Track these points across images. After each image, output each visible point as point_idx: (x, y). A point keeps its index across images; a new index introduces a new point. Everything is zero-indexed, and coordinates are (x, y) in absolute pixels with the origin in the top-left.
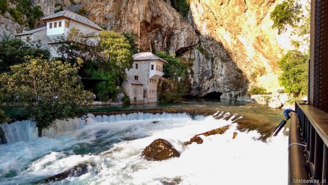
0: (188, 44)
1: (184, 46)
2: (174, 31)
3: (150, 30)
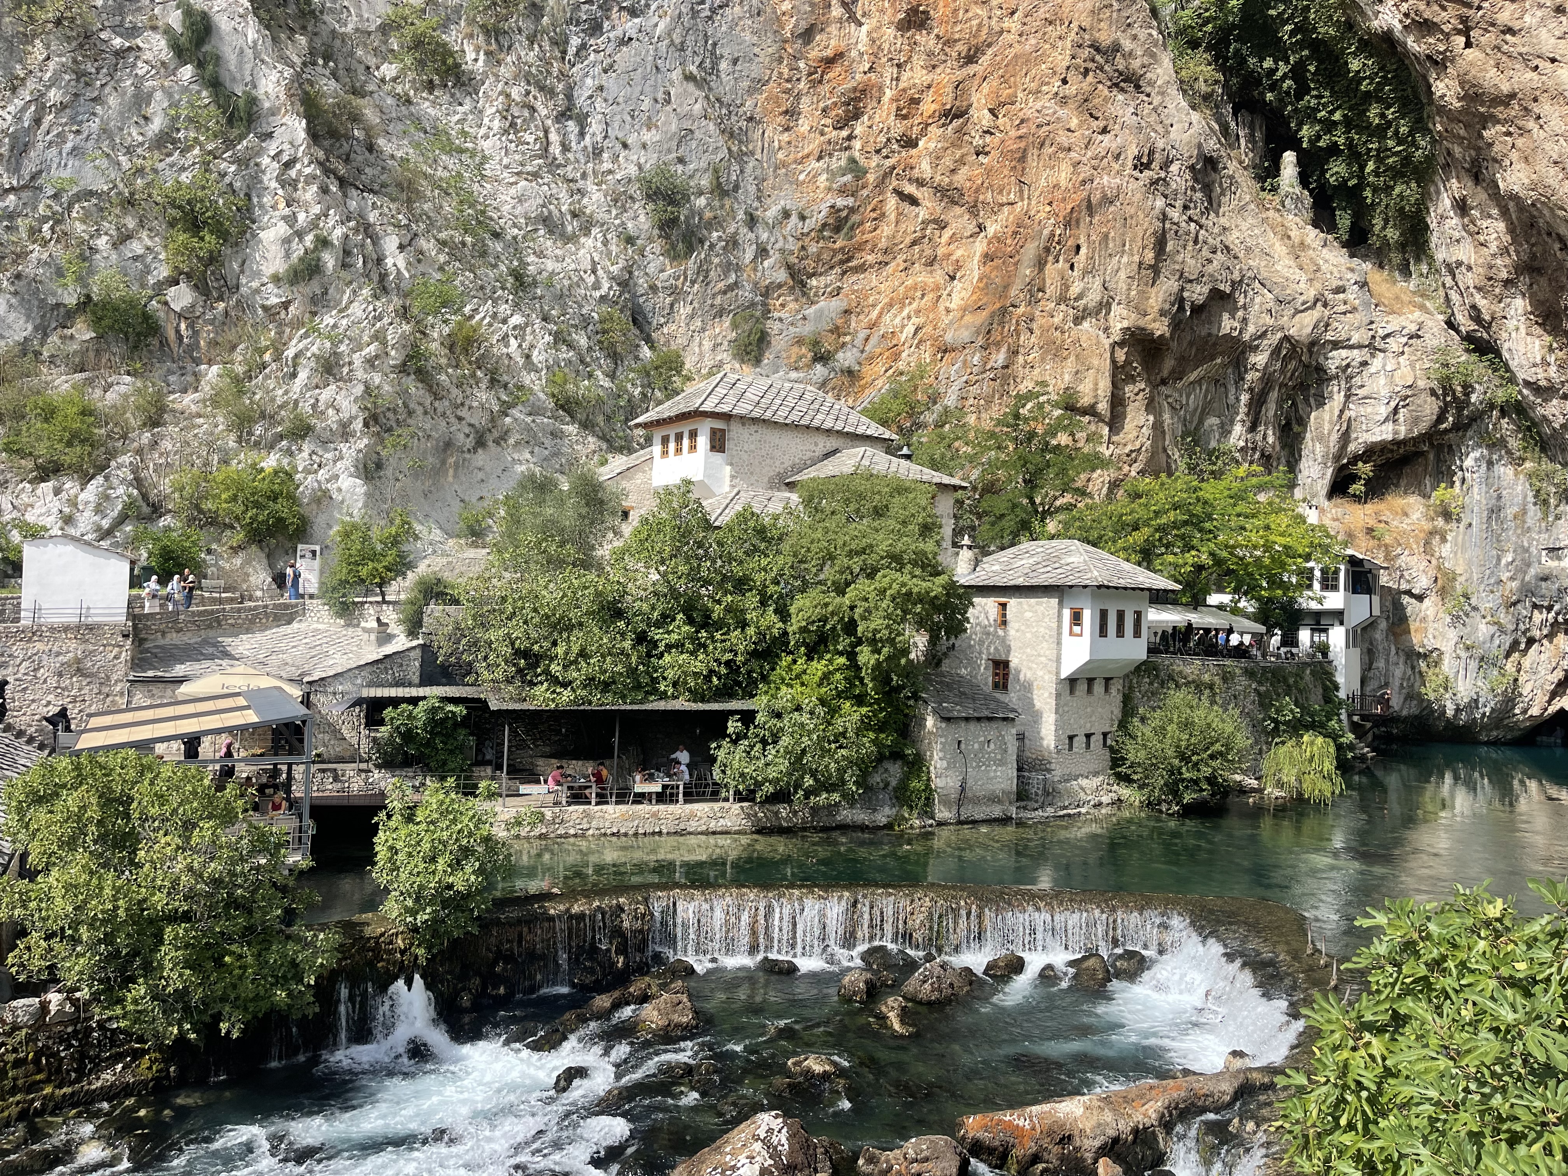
0: (1415, 421)
1: (1388, 437)
2: (1321, 360)
3: (1173, 371)
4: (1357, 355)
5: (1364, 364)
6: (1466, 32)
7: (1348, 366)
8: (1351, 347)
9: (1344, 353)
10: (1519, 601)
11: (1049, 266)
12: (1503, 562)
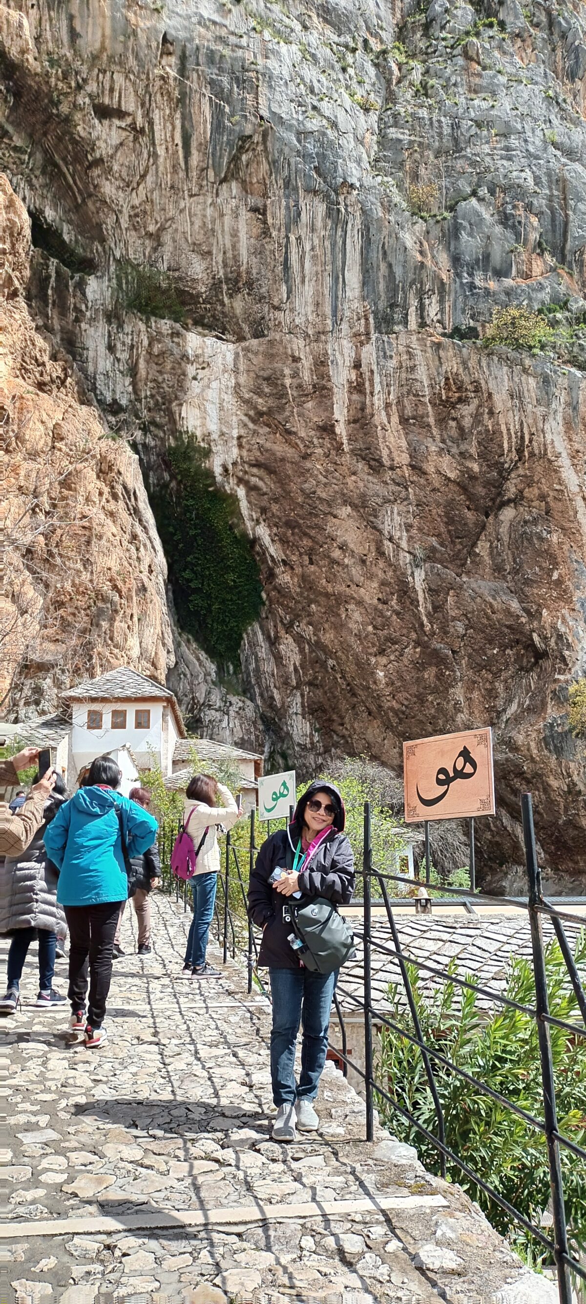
4: (218, 714)
5: (220, 721)
6: (310, 555)
8: (216, 710)
9: (213, 712)
11: (117, 624)
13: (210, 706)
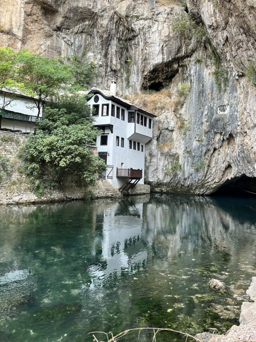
0: (170, 52)
1: (160, 61)
2: (133, 26)
3: (62, 24)
4: (146, 22)
5: (150, 27)
7: (143, 28)
8: (145, 19)
9: (141, 22)
10: (209, 131)
12: (204, 114)
13: (137, 17)
